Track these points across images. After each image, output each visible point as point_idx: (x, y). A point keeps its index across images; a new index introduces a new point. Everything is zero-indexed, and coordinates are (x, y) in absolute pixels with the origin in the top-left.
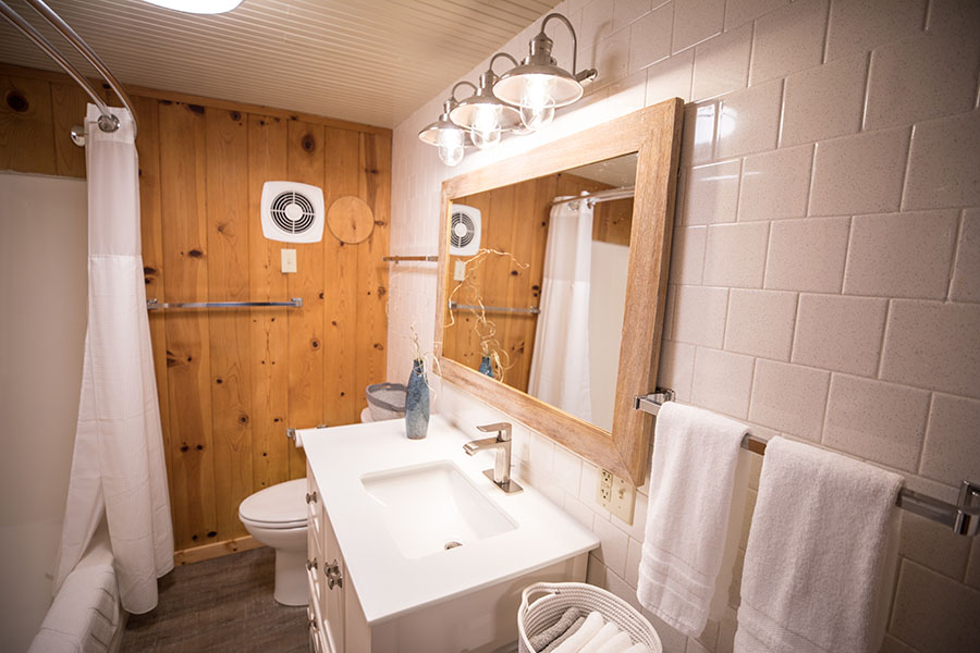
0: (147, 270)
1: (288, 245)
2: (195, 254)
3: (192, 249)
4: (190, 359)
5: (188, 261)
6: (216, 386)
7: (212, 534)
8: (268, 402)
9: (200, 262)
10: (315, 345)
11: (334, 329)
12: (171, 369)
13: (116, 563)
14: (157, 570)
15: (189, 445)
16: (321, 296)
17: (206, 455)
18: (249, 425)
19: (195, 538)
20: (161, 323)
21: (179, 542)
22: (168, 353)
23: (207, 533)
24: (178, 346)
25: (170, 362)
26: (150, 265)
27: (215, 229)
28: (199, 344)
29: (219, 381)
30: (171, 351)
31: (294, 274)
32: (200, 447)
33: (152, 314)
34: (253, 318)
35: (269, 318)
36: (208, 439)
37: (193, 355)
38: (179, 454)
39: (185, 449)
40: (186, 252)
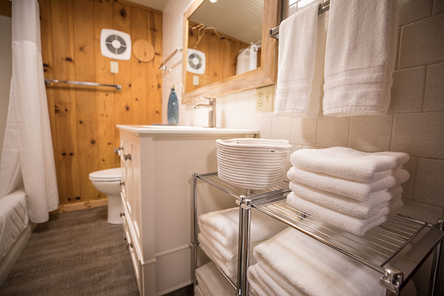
0: (45, 65)
1: (114, 60)
2: (69, 59)
3: (67, 57)
4: (66, 110)
5: (65, 63)
6: (80, 125)
7: (78, 198)
8: (105, 134)
9: (71, 64)
10: (127, 109)
11: (136, 102)
12: (57, 114)
13: (27, 197)
14: (48, 208)
15: (66, 152)
16: (130, 86)
17: (75, 159)
18: (96, 145)
19: (69, 199)
20: (52, 92)
21: (62, 201)
22: (56, 106)
23: (75, 197)
24: (60, 103)
25: (57, 111)
26: (46, 62)
27: (78, 49)
28: (71, 103)
29: (81, 122)
30: (57, 105)
31: (117, 74)
32: (71, 154)
33: (47, 86)
34: (97, 93)
35: (104, 94)
36: (75, 151)
37: (68, 109)
38: (61, 157)
39: (64, 154)
40: (64, 58)
